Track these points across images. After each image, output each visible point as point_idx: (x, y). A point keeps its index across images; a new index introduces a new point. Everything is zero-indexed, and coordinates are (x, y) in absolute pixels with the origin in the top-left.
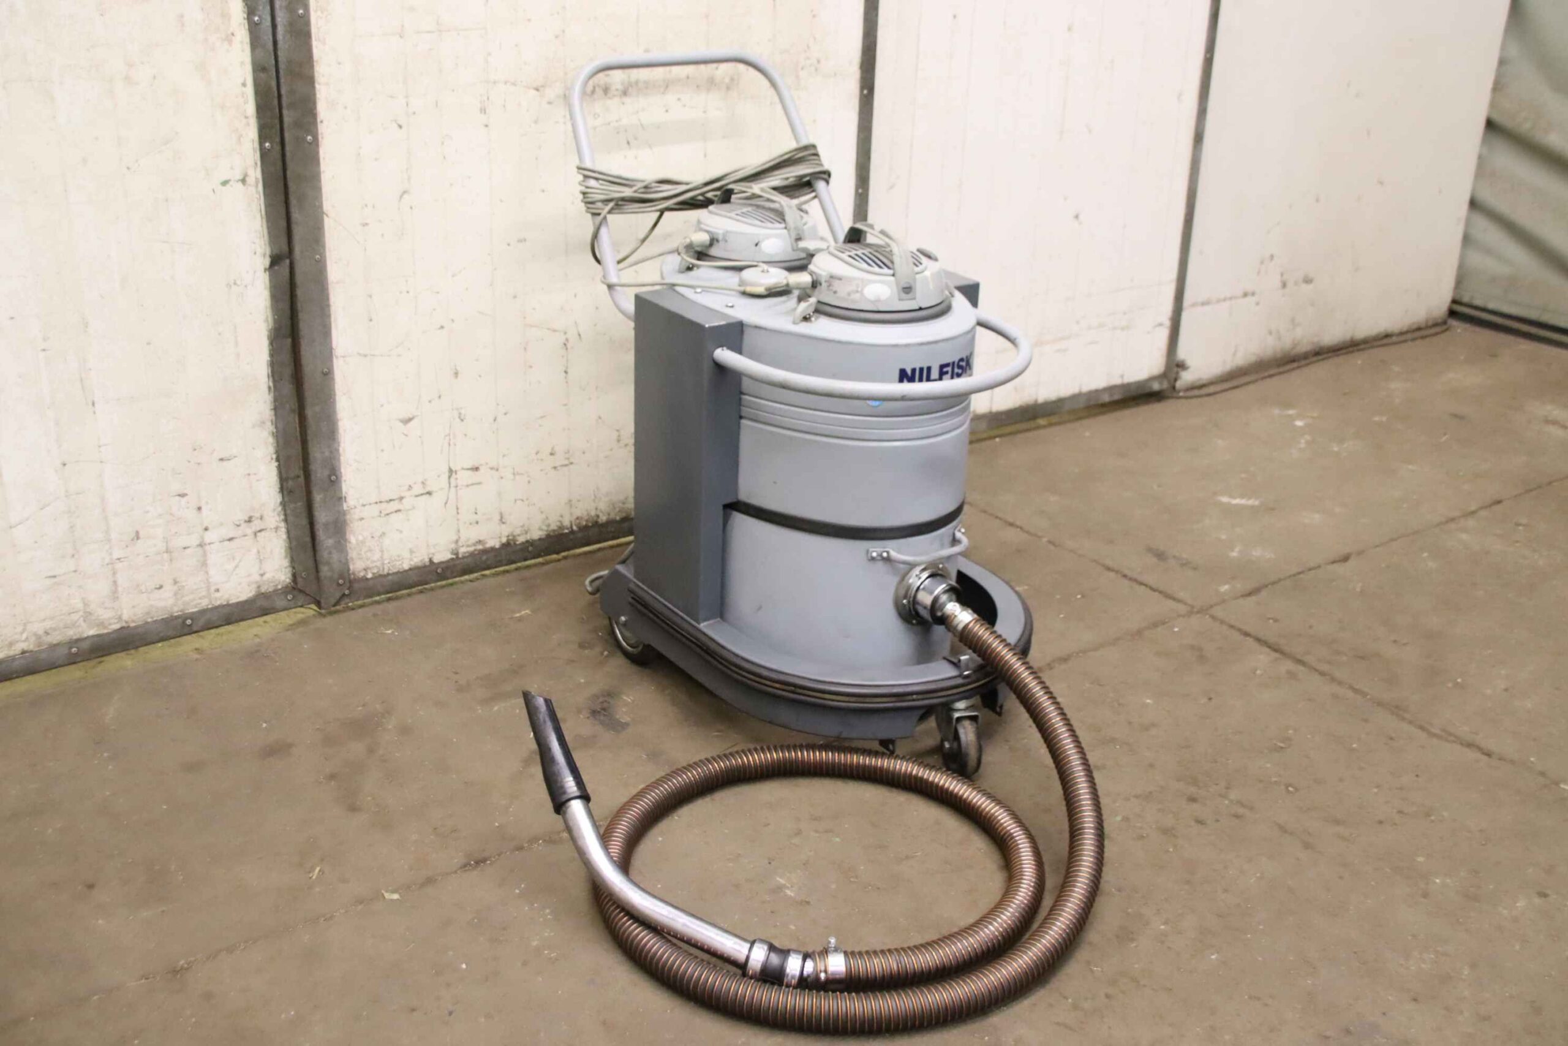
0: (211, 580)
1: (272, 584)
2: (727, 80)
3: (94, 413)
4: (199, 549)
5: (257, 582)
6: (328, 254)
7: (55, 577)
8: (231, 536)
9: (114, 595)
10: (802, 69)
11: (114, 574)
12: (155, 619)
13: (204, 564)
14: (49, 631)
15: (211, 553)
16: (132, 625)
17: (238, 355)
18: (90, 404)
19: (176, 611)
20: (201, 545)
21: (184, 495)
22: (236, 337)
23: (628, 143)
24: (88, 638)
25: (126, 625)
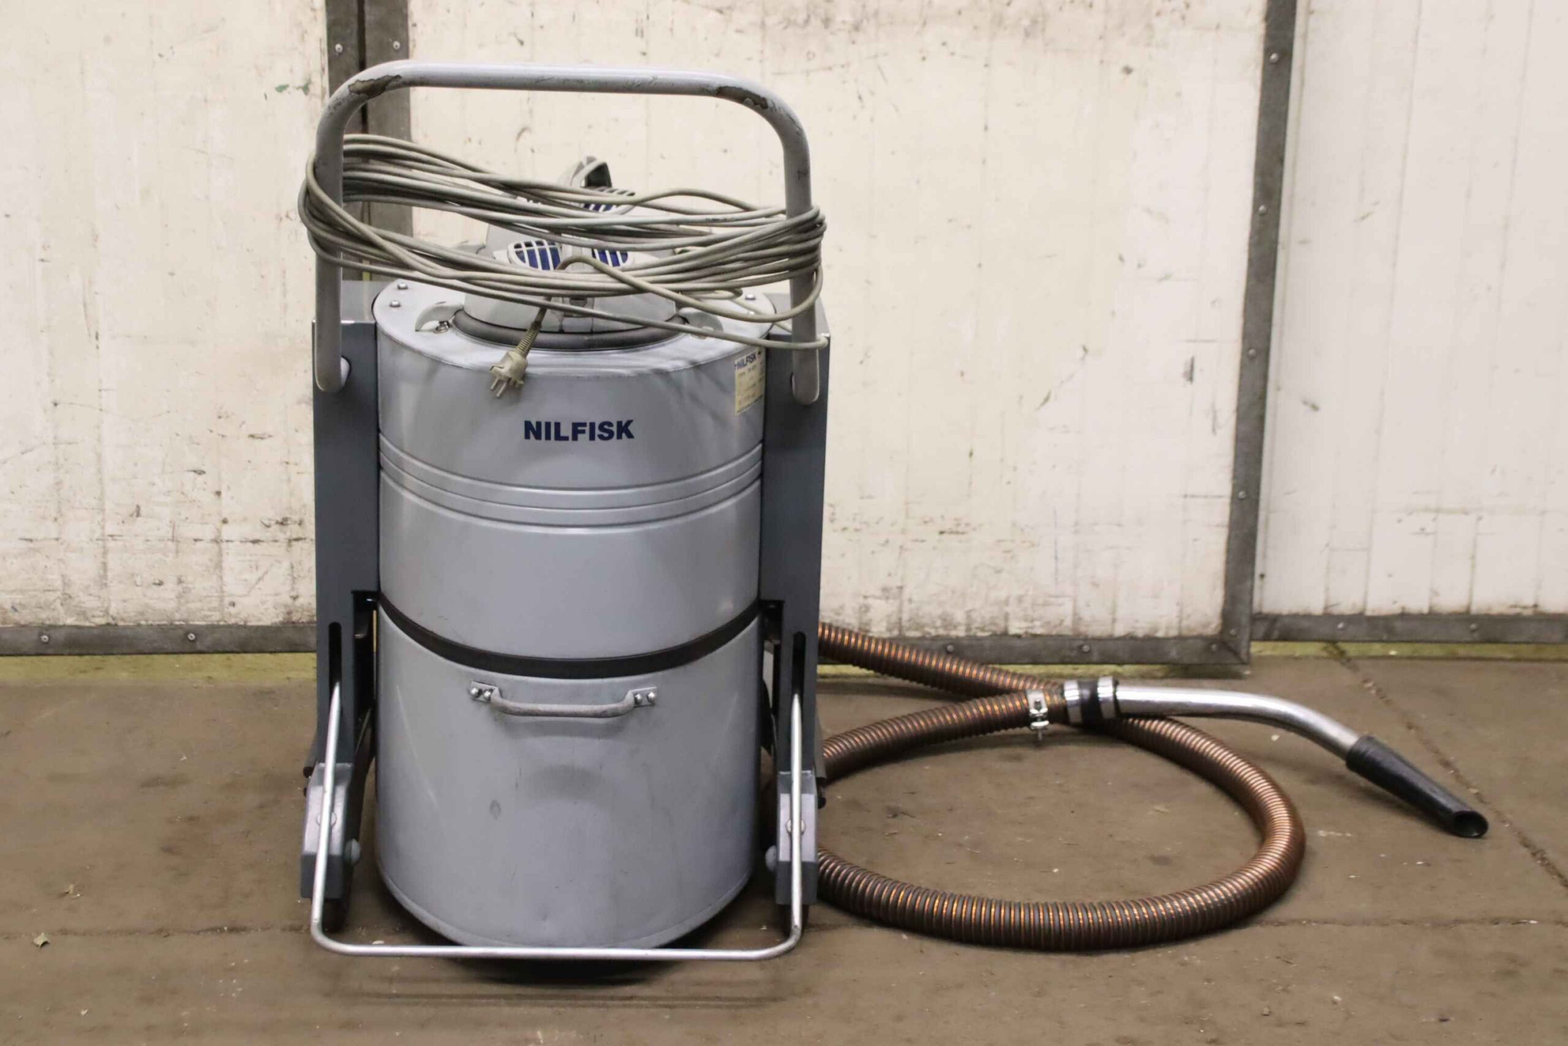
0: (225, 589)
1: (306, 613)
2: (1026, 22)
3: (98, 347)
4: (215, 545)
5: (286, 606)
7: (31, 540)
8: (257, 537)
9: (103, 581)
10: (1158, 14)
11: (105, 553)
12: (150, 622)
13: (219, 566)
14: (18, 608)
15: (228, 553)
16: (121, 623)
17: (285, 308)
18: (94, 336)
19: (178, 618)
20: (217, 541)
21: (201, 472)
22: (284, 284)
23: (860, 98)
24: (64, 626)
25: (113, 622)
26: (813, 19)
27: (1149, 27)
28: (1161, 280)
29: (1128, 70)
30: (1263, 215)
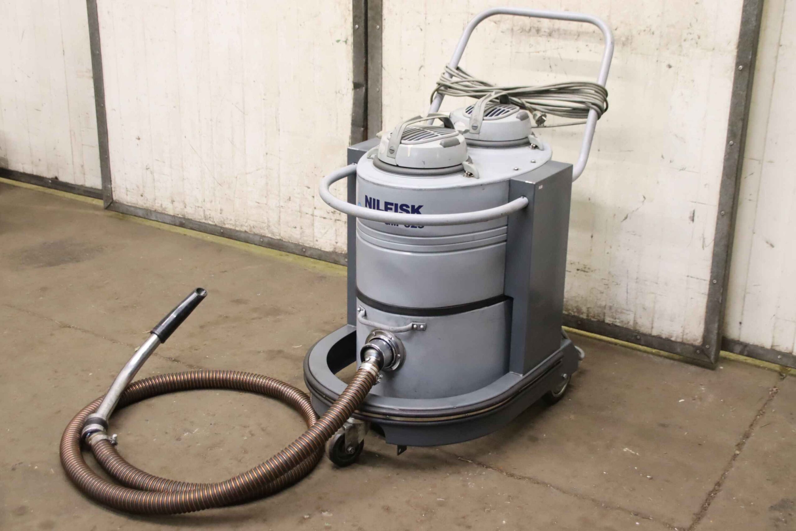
0: (315, 234)
1: (340, 250)
2: (623, 39)
3: (279, 135)
4: (312, 217)
5: (334, 245)
6: (383, 89)
7: (259, 203)
8: (325, 216)
9: (279, 223)
10: (685, 40)
11: (280, 212)
12: (292, 242)
13: (313, 225)
14: (255, 227)
15: (316, 221)
16: (284, 240)
17: (337, 128)
18: (278, 130)
19: (301, 242)
20: (313, 215)
21: (309, 188)
22: (337, 119)
23: (550, 67)
24: (267, 237)
25: (281, 239)
26: (532, 29)
27: (680, 46)
28: (680, 170)
29: (670, 67)
30: (731, 145)
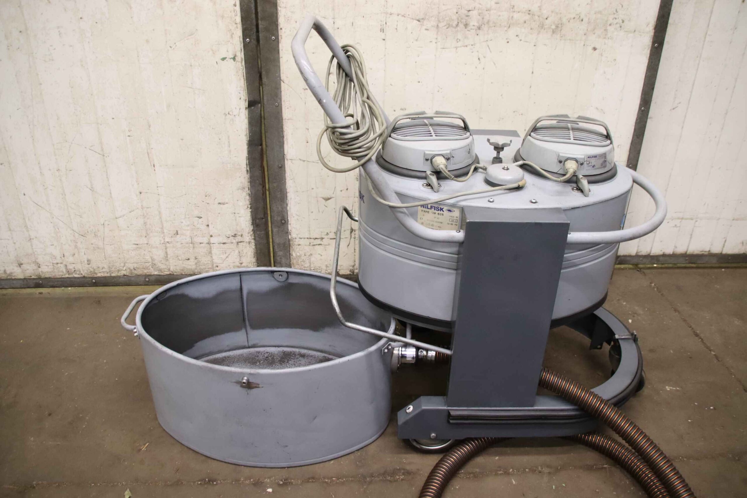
0: (214, 261)
2: (553, 27)
3: (155, 170)
4: (208, 245)
6: (283, 103)
7: (137, 244)
8: (224, 241)
9: (166, 258)
10: (610, 25)
11: (166, 249)
12: (186, 273)
13: (210, 253)
14: (136, 268)
15: (213, 248)
16: (175, 274)
17: (230, 151)
18: (153, 166)
20: (209, 243)
21: (201, 218)
22: (229, 142)
23: (479, 59)
24: (154, 275)
25: (172, 273)
26: (460, 24)
27: (606, 30)
29: (595, 49)
30: (642, 111)
